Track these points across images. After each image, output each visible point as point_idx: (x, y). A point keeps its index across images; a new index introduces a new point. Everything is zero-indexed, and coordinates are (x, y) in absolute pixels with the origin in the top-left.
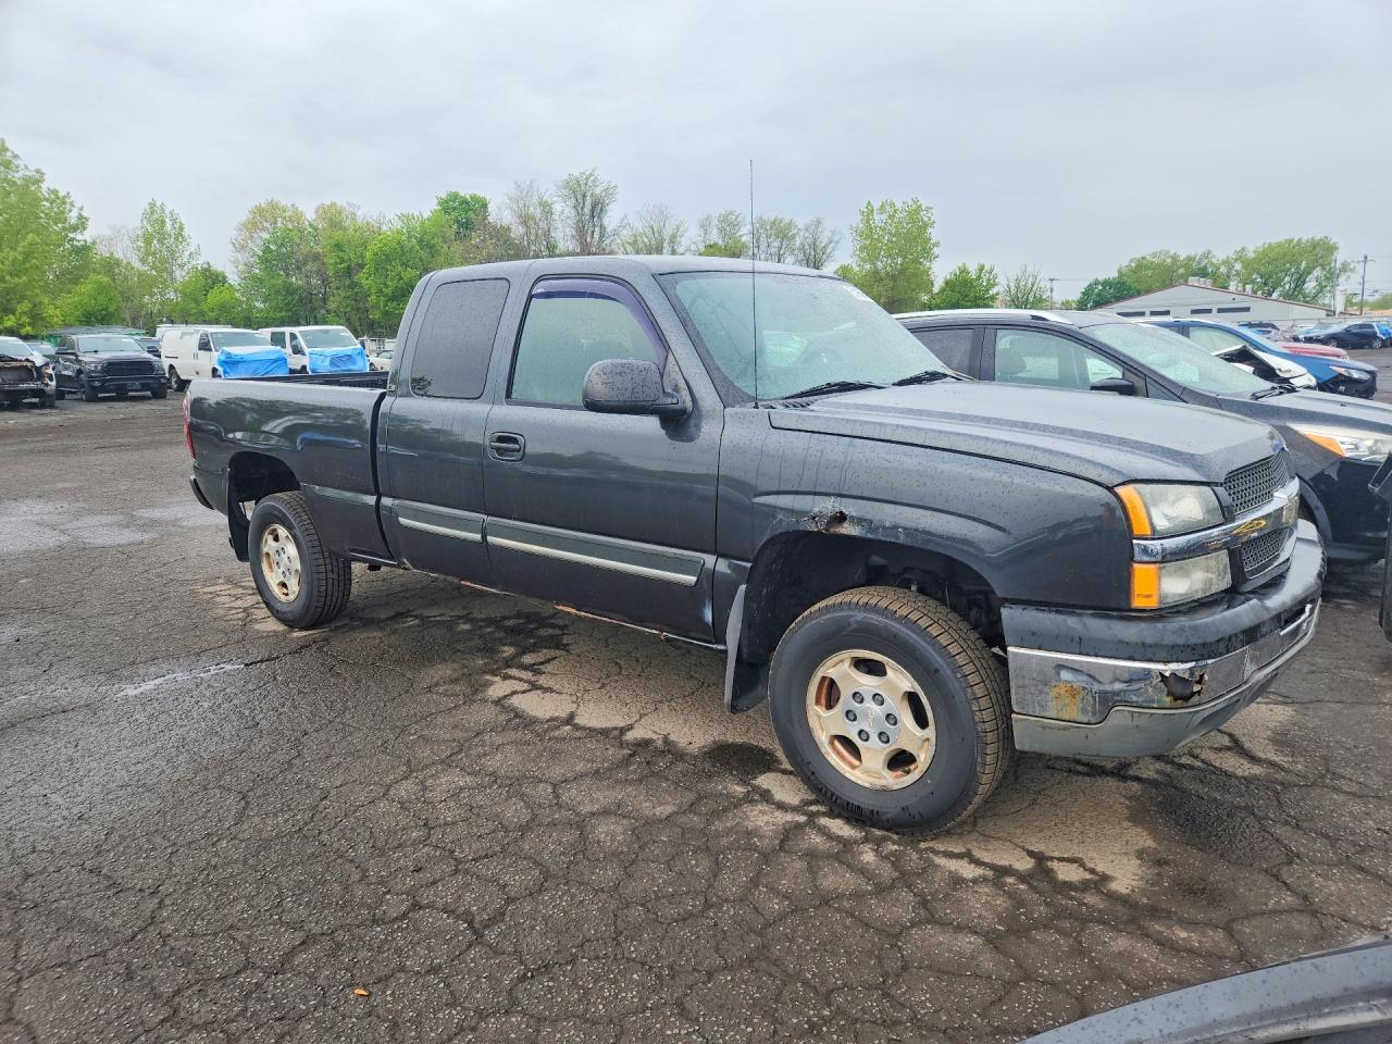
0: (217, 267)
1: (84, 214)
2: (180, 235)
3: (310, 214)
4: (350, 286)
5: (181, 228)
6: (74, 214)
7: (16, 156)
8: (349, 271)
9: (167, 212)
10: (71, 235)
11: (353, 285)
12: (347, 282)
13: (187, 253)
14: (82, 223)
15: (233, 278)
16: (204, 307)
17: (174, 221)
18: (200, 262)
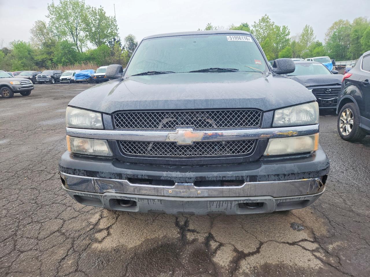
0: (320, 41)
1: (289, 31)
2: (312, 34)
3: (351, 22)
4: (357, 43)
5: (312, 32)
6: (287, 31)
7: (270, 19)
8: (358, 38)
9: (310, 27)
10: (285, 37)
11: (358, 43)
12: (356, 42)
13: (312, 38)
14: (288, 34)
15: (324, 44)
16: (313, 53)
17: (311, 29)
18: (316, 40)
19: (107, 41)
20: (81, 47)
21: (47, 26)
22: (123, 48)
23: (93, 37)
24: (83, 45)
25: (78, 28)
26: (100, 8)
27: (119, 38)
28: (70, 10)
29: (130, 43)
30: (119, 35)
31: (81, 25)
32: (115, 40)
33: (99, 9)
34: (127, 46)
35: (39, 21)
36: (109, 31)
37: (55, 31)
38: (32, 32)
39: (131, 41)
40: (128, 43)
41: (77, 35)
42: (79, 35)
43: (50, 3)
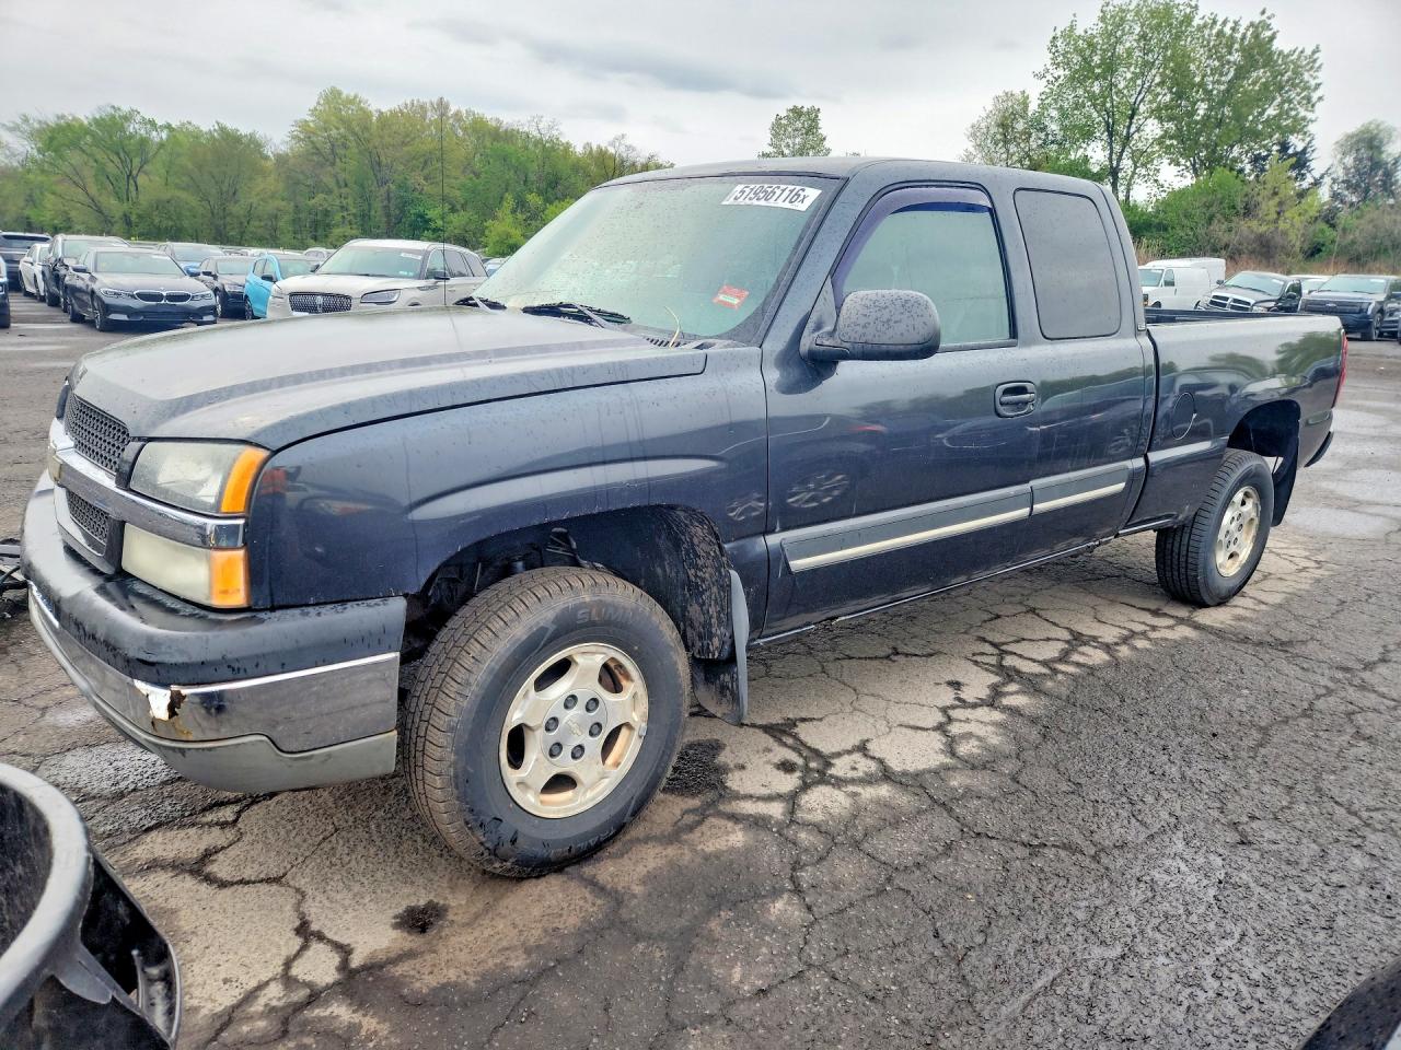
19: (1243, 157)
20: (1130, 180)
21: (1033, 106)
22: (1317, 183)
23: (1187, 142)
24: (1143, 171)
25: (1142, 108)
26: (1257, 19)
27: (1308, 139)
28: (1130, 42)
29: (1361, 160)
30: (1311, 128)
31: (1159, 94)
32: (1284, 147)
33: (1252, 24)
34: (1340, 173)
35: (1007, 94)
36: (1271, 112)
37: (1054, 127)
38: (974, 135)
39: (1365, 153)
40: (1349, 161)
41: (1128, 137)
42: (1136, 136)
43: (1063, 25)
